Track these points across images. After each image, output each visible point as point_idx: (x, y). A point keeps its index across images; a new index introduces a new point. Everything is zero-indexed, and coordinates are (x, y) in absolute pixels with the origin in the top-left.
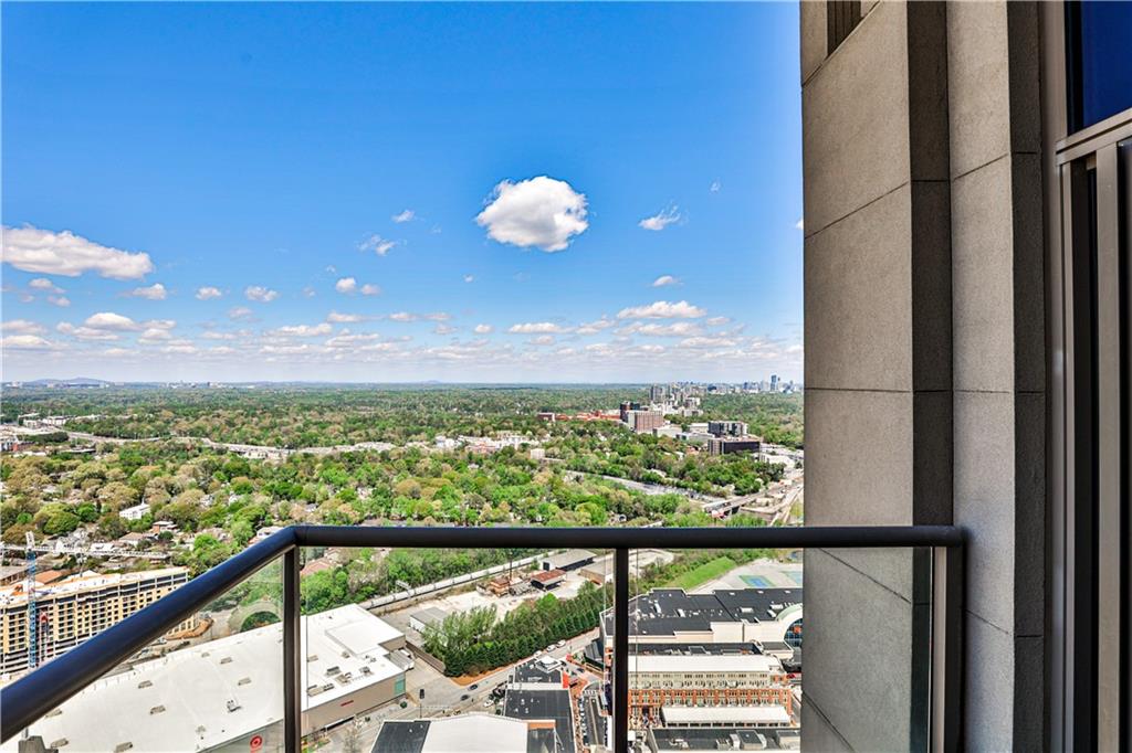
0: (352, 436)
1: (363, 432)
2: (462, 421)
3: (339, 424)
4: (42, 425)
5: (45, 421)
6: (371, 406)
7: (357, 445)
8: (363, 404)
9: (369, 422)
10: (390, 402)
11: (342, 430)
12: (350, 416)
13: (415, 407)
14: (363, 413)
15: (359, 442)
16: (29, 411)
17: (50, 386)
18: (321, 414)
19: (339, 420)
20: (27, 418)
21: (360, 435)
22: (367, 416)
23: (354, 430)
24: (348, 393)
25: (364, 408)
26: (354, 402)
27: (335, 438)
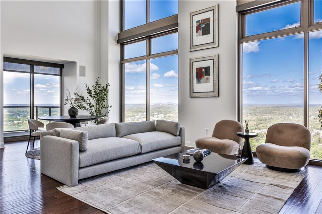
0: (259, 126)
1: (264, 125)
2: (316, 122)
3: (254, 121)
4: (158, 117)
5: (159, 116)
6: (269, 114)
7: (262, 130)
8: (266, 113)
9: (268, 121)
10: (278, 112)
11: (255, 123)
12: (259, 118)
13: (291, 115)
14: (265, 117)
15: (263, 129)
16: (155, 112)
17: (161, 105)
18: (247, 116)
19: (254, 119)
20: (155, 115)
21: (264, 126)
22: (267, 118)
23: (261, 124)
24: (259, 108)
25: (266, 114)
26: (261, 112)
27: (253, 126)
